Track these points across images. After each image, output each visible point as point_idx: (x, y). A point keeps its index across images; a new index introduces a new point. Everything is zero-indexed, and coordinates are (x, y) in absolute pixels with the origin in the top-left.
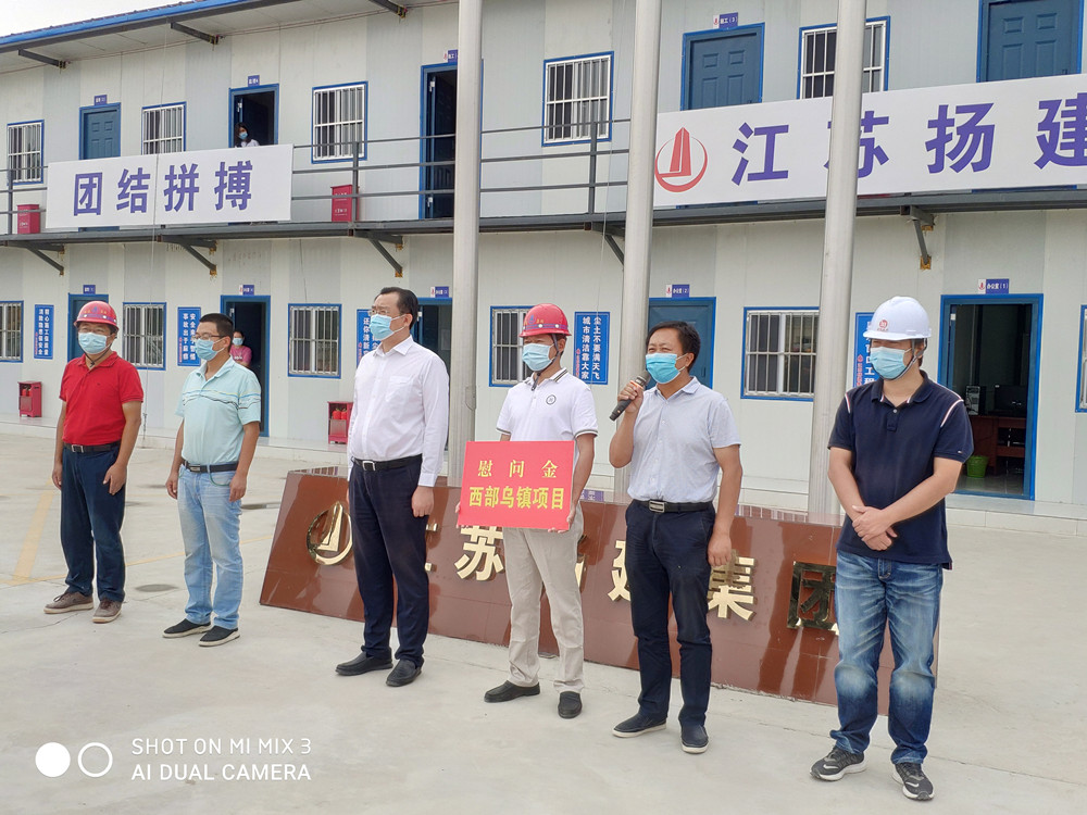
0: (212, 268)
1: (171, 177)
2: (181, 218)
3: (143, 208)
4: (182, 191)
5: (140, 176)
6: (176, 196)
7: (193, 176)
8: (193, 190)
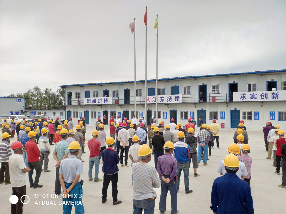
0: (102, 108)
1: (99, 100)
2: (100, 104)
3: (96, 103)
4: (100, 101)
5: (95, 99)
6: (99, 102)
7: (101, 100)
8: (101, 101)
